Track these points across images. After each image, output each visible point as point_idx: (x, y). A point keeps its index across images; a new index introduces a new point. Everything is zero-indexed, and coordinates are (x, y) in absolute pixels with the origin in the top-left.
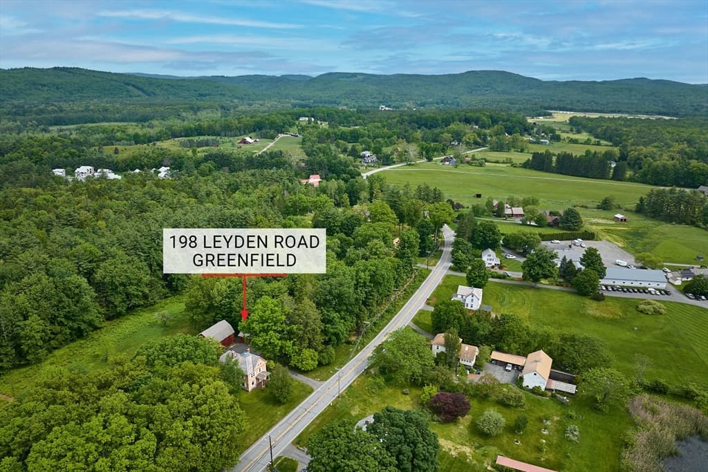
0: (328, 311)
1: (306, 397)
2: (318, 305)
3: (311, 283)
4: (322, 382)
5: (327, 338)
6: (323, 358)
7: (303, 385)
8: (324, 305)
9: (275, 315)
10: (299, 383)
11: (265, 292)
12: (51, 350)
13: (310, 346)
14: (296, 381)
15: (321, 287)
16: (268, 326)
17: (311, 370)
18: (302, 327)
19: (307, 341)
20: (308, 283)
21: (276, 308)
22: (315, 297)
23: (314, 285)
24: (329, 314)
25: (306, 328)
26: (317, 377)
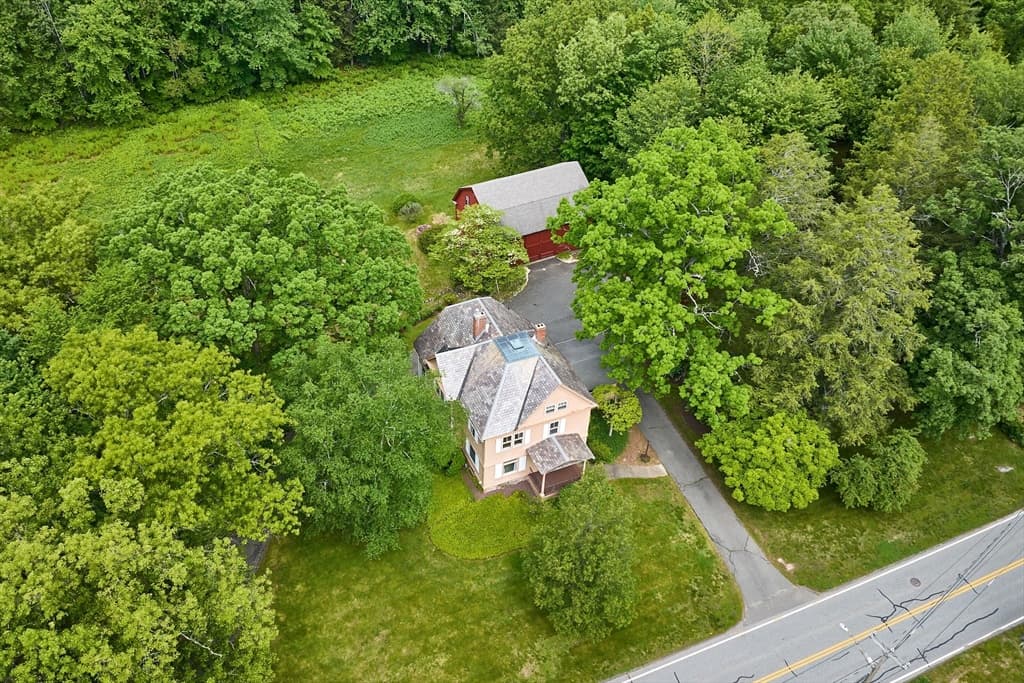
0: (972, 282)
1: (687, 636)
2: (935, 236)
3: (946, 120)
4: (802, 592)
5: (911, 402)
6: (855, 477)
7: (706, 565)
8: (963, 245)
9: (699, 223)
10: (701, 543)
11: (744, 103)
12: (154, 102)
13: (814, 407)
14: (693, 529)
15: (987, 156)
16: (655, 261)
17: (776, 513)
18: (806, 315)
19: (810, 384)
20: (929, 119)
21: (722, 193)
22: (940, 191)
23: (955, 135)
24: (972, 298)
25: (827, 329)
26: (788, 551)
